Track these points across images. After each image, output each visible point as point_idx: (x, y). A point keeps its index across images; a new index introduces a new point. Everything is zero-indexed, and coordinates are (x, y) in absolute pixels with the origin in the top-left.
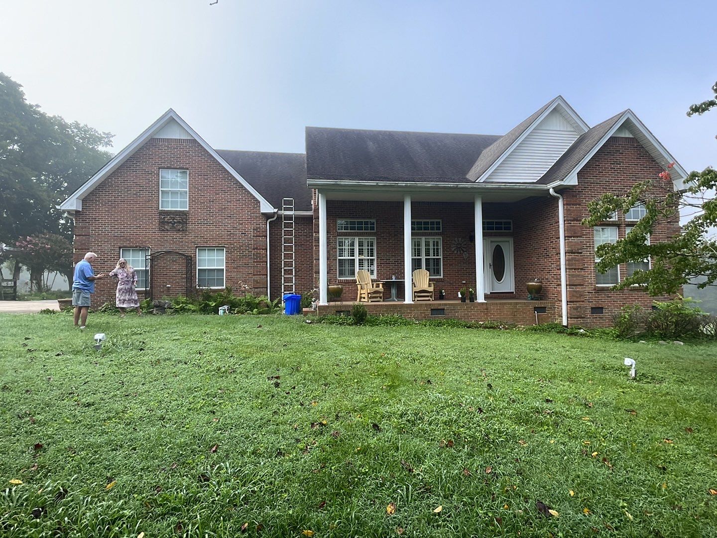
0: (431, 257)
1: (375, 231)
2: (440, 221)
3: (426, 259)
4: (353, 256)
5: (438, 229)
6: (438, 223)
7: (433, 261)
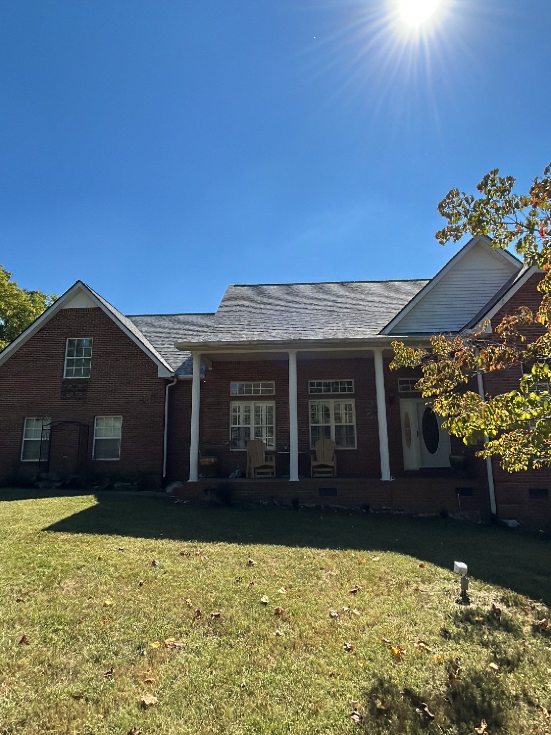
0: (343, 423)
1: (274, 394)
2: (353, 380)
3: (336, 426)
4: (249, 424)
5: (350, 389)
6: (349, 383)
7: (345, 428)
